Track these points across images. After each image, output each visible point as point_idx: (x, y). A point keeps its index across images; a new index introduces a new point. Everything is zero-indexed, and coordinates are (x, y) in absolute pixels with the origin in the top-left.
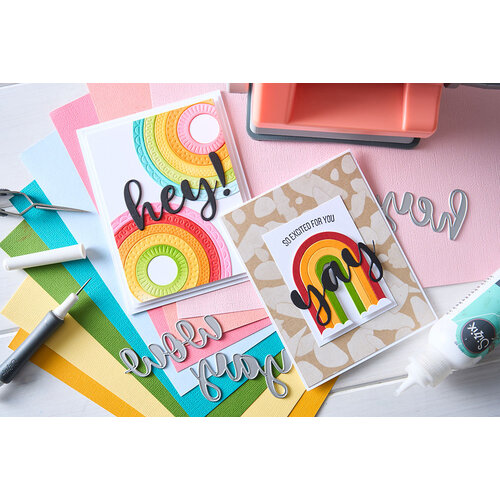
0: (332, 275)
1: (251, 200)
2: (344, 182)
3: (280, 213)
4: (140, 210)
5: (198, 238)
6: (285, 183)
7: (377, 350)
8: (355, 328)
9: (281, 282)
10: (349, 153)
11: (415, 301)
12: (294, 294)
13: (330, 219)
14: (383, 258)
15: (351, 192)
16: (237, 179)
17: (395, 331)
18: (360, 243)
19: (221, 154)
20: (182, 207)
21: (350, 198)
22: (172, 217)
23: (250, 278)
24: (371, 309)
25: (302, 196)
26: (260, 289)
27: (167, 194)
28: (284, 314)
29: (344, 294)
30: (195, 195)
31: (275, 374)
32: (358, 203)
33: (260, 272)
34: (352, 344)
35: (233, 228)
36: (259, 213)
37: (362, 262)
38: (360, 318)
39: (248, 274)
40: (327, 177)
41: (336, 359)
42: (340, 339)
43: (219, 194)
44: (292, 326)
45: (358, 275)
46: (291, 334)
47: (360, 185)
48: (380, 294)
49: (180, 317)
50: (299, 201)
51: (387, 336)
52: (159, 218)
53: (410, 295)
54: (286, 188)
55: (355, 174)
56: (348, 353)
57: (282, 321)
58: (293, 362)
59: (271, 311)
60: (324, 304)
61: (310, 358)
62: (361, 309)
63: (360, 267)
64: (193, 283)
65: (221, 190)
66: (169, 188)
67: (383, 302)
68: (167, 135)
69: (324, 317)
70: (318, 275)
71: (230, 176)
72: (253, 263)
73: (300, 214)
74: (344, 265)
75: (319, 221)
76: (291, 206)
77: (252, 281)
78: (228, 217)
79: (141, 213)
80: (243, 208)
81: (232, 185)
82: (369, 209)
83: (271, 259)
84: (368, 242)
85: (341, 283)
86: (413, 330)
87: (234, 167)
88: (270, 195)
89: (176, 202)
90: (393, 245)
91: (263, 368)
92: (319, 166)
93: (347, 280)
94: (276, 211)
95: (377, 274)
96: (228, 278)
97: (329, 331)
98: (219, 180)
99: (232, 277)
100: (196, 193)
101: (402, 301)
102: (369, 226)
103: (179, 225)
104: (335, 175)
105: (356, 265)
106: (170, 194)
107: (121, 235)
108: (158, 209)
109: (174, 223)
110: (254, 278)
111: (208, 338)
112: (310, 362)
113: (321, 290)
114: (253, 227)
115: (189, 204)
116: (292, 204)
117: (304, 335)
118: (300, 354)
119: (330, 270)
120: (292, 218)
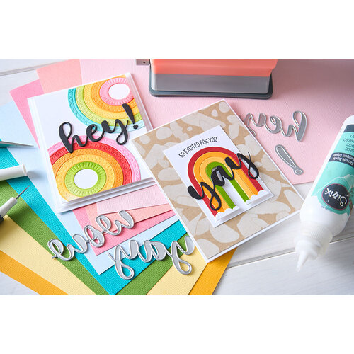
0: (219, 176)
1: (153, 130)
2: (222, 117)
3: (176, 137)
4: (70, 140)
5: (114, 156)
6: (179, 119)
7: (262, 229)
8: (242, 213)
9: (179, 182)
10: (223, 101)
11: (287, 192)
12: (190, 189)
13: (215, 139)
14: (257, 164)
15: (228, 124)
16: (143, 119)
17: (275, 215)
18: (238, 154)
19: (131, 105)
20: (101, 138)
21: (227, 127)
22: (94, 144)
23: (157, 183)
24: (254, 197)
25: (192, 126)
26: (163, 187)
27: (91, 130)
28: (183, 204)
29: (230, 188)
30: (112, 130)
31: (180, 254)
32: (234, 130)
33: (162, 175)
34: (241, 224)
35: (141, 147)
36: (160, 137)
37: (242, 166)
38: (245, 205)
39: (155, 179)
40: (210, 115)
41: (229, 237)
42: (232, 221)
43: (130, 128)
44: (190, 213)
45: (239, 175)
46: (190, 218)
47: (234, 119)
48: (259, 188)
49: (99, 213)
50: (190, 129)
51: (270, 218)
52: (85, 145)
53: (283, 189)
54: (180, 122)
55: (230, 113)
56: (238, 231)
57: (182, 209)
58: (195, 243)
59: (173, 202)
60: (214, 194)
61: (207, 236)
62: (245, 198)
63: (240, 170)
64: (110, 186)
65: (131, 125)
66: (93, 126)
67: (262, 193)
68: (92, 96)
69: (215, 204)
70: (208, 175)
71: (137, 118)
72: (156, 170)
73: (191, 137)
74: (228, 169)
75: (206, 141)
78: (137, 140)
79: (71, 143)
80: (148, 134)
81: (140, 123)
82: (242, 134)
83: (170, 166)
84: (245, 154)
85: (227, 181)
86: (290, 213)
87: (140, 112)
88: (168, 126)
89: (97, 135)
90: (264, 156)
91: (169, 249)
92: (203, 108)
94: (173, 136)
95: (255, 174)
96: (138, 182)
97: (219, 214)
98: (130, 120)
99: (141, 181)
100: (112, 128)
101: (278, 193)
102: (244, 144)
103: (100, 148)
104: (215, 113)
105: (237, 168)
106: (93, 130)
107: (54, 157)
108: (84, 140)
109: (96, 148)
110: (158, 179)
111: (123, 228)
112: (207, 239)
113: (211, 185)
114: (156, 146)
115: (107, 135)
116: (185, 131)
117: (200, 219)
118: (198, 233)
119: (218, 172)
120: (185, 139)
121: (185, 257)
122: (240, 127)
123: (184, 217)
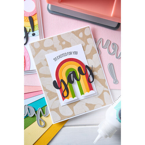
0: (72, 77)
1: (44, 39)
2: (84, 39)
3: (55, 47)
6: (59, 34)
7: (86, 112)
8: (78, 101)
9: (50, 76)
10: (89, 27)
11: (105, 94)
12: (54, 82)
13: (76, 53)
14: (95, 73)
15: (87, 43)
16: (39, 29)
17: (95, 105)
18: (86, 66)
19: (34, 18)
21: (85, 46)
23: (37, 72)
24: (86, 94)
25: (66, 41)
26: (40, 77)
28: (49, 90)
29: (76, 85)
31: (41, 116)
32: (89, 48)
33: (42, 70)
34: (76, 107)
35: (33, 50)
36: (46, 45)
37: (86, 74)
38: (81, 97)
39: (37, 71)
40: (78, 36)
41: (68, 113)
42: (71, 104)
43: (30, 35)
44: (51, 95)
45: (83, 78)
46: (50, 99)
47: (91, 41)
48: (91, 88)
50: (64, 43)
51: (91, 106)
53: (104, 91)
54: (59, 37)
55: (90, 36)
56: (73, 111)
57: (47, 93)
58: (50, 112)
59: (43, 87)
60: (66, 88)
61: (57, 110)
62: (82, 93)
63: (85, 76)
65: (31, 33)
67: (92, 92)
69: (65, 94)
70: (66, 76)
71: (36, 28)
72: (39, 66)
73: (63, 49)
74: (78, 74)
75: (71, 53)
76: (60, 45)
77: (38, 74)
78: (32, 44)
80: (39, 42)
81: (37, 32)
82: (93, 52)
83: (47, 65)
84: (90, 66)
85: (75, 81)
86: (103, 106)
87: (38, 24)
88: (52, 38)
90: (100, 69)
91: (36, 112)
92: (74, 30)
93: (78, 80)
94: (53, 46)
95: (91, 79)
96: (28, 71)
97: (66, 100)
98: (31, 29)
99: (29, 71)
101: (100, 93)
102: (92, 59)
104: (81, 35)
105: (83, 74)
110: (39, 72)
112: (57, 112)
113: (66, 82)
114: (42, 51)
116: (61, 44)
117: (56, 100)
118: (53, 108)
119: (72, 75)
120: (59, 50)
121: (43, 117)
122: (93, 47)
123: (48, 97)
